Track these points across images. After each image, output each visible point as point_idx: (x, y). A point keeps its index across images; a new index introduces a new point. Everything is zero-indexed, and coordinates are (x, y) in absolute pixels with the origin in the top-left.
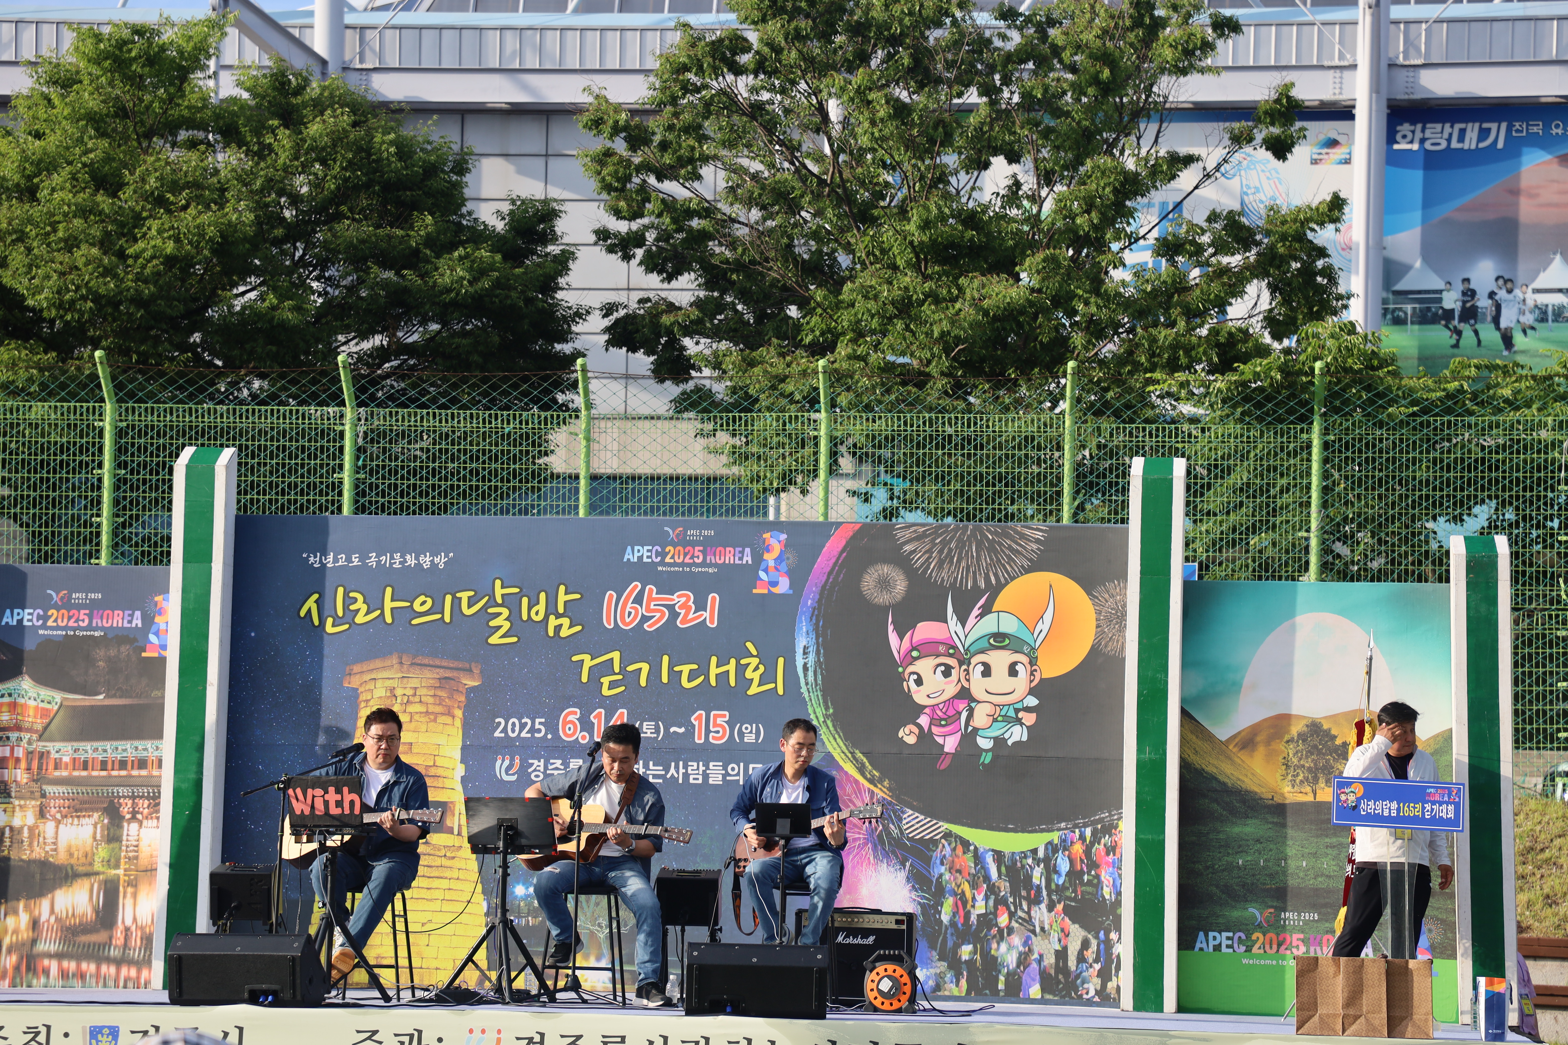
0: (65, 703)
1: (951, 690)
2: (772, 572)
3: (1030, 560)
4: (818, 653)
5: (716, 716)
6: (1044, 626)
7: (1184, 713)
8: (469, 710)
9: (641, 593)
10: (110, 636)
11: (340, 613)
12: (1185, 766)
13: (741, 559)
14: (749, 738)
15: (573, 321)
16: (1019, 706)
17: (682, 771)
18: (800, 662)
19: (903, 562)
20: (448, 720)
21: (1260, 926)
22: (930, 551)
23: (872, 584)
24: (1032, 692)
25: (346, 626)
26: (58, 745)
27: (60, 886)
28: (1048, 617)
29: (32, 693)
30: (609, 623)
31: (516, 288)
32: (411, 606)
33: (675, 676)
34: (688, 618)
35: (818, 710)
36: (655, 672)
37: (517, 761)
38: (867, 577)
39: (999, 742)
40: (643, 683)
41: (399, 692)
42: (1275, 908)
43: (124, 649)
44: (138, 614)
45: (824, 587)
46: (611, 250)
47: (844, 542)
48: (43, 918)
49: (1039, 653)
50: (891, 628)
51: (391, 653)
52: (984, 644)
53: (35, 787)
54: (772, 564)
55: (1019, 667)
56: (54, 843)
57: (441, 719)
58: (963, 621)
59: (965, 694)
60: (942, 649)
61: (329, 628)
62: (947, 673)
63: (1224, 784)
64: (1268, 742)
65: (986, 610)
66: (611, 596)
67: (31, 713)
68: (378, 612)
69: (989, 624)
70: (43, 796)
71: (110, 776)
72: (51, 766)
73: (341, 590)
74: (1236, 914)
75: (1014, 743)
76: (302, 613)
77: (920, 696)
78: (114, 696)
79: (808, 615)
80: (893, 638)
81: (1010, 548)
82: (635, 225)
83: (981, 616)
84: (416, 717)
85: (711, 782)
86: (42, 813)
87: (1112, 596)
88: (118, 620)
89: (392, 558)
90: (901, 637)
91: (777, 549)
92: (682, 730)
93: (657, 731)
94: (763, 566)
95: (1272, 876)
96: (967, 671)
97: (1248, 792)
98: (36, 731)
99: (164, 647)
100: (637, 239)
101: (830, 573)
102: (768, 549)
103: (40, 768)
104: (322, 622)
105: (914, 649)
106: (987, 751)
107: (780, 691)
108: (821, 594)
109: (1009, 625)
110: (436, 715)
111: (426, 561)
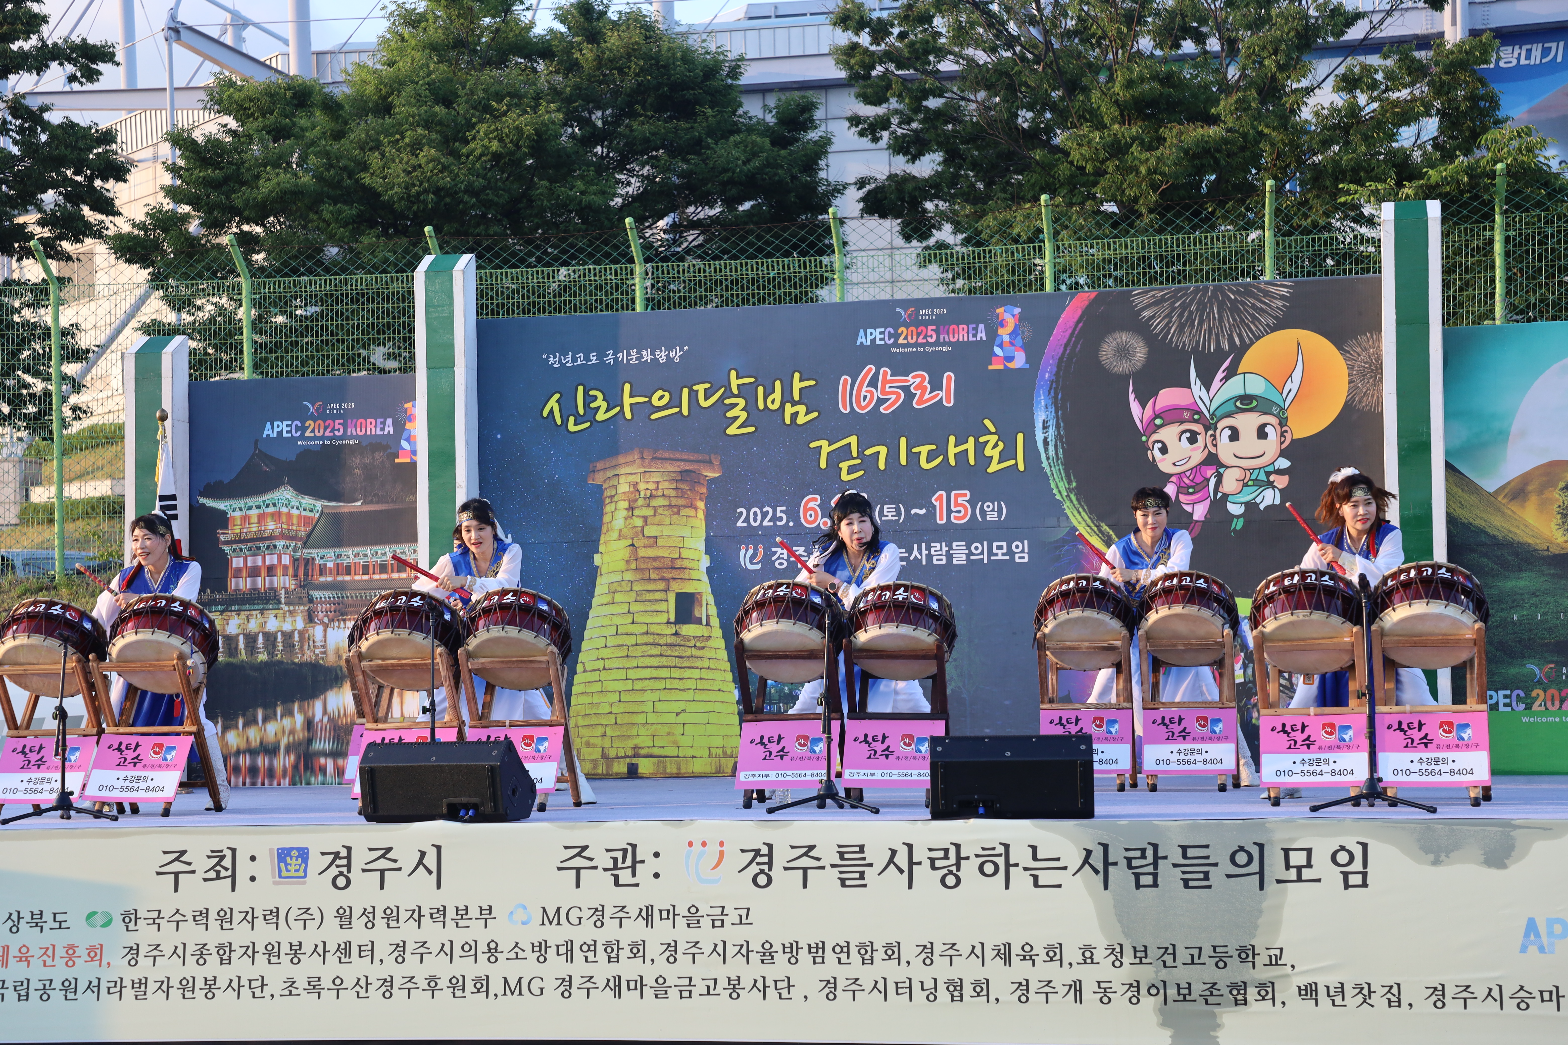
0: (326, 511)
1: (1198, 456)
2: (1007, 348)
3: (1276, 318)
4: (1058, 426)
5: (957, 496)
6: (1293, 385)
7: (1449, 466)
8: (710, 501)
9: (876, 375)
10: (364, 444)
11: (581, 412)
12: (1451, 520)
13: (975, 335)
14: (992, 517)
15: (833, 195)
16: (1270, 469)
17: (925, 552)
18: (1039, 437)
19: (1142, 329)
20: (691, 512)
21: (1540, 683)
22: (1169, 316)
23: (1110, 353)
24: (1283, 454)
25: (588, 424)
26: (322, 552)
27: (331, 688)
28: (1297, 375)
29: (295, 503)
30: (845, 408)
31: (782, 167)
32: (650, 401)
33: (914, 458)
34: (925, 398)
35: (1061, 485)
36: (893, 455)
37: (761, 550)
38: (1105, 347)
39: (1251, 506)
40: (882, 466)
41: (642, 487)
42: (1556, 663)
43: (379, 456)
44: (389, 421)
45: (1061, 359)
46: (861, 134)
47: (1079, 312)
48: (317, 718)
49: (1289, 414)
50: (1132, 397)
51: (632, 449)
52: (1230, 407)
53: (302, 593)
54: (1006, 338)
55: (1269, 429)
56: (324, 646)
57: (685, 512)
58: (1207, 385)
59: (1212, 460)
60: (1186, 415)
61: (572, 428)
62: (1193, 440)
63: (1494, 537)
64: (1541, 491)
65: (1231, 372)
66: (846, 381)
67: (295, 521)
68: (618, 409)
69: (1235, 387)
70: (311, 601)
71: (372, 580)
72: (316, 572)
73: (581, 389)
74: (1513, 671)
75: (1267, 508)
76: (545, 414)
77: (1165, 465)
78: (371, 502)
79: (1046, 388)
80: (1135, 407)
81: (1254, 307)
82: (880, 110)
83: (1226, 379)
84: (660, 511)
85: (955, 562)
86: (310, 618)
87: (1365, 349)
88: (371, 428)
89: (629, 354)
90: (1143, 406)
91: (1011, 323)
92: (923, 512)
93: (898, 514)
94: (998, 341)
95: (1550, 630)
96: (1214, 436)
97: (1521, 544)
98: (301, 539)
99: (414, 452)
100: (883, 123)
101: (1066, 345)
102: (1002, 324)
103: (306, 574)
104: (565, 422)
105: (1157, 416)
106: (1238, 517)
107: (1021, 467)
108: (1059, 367)
109: (1256, 386)
110: (679, 507)
111: (662, 355)
